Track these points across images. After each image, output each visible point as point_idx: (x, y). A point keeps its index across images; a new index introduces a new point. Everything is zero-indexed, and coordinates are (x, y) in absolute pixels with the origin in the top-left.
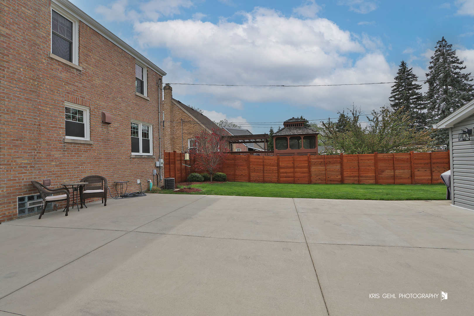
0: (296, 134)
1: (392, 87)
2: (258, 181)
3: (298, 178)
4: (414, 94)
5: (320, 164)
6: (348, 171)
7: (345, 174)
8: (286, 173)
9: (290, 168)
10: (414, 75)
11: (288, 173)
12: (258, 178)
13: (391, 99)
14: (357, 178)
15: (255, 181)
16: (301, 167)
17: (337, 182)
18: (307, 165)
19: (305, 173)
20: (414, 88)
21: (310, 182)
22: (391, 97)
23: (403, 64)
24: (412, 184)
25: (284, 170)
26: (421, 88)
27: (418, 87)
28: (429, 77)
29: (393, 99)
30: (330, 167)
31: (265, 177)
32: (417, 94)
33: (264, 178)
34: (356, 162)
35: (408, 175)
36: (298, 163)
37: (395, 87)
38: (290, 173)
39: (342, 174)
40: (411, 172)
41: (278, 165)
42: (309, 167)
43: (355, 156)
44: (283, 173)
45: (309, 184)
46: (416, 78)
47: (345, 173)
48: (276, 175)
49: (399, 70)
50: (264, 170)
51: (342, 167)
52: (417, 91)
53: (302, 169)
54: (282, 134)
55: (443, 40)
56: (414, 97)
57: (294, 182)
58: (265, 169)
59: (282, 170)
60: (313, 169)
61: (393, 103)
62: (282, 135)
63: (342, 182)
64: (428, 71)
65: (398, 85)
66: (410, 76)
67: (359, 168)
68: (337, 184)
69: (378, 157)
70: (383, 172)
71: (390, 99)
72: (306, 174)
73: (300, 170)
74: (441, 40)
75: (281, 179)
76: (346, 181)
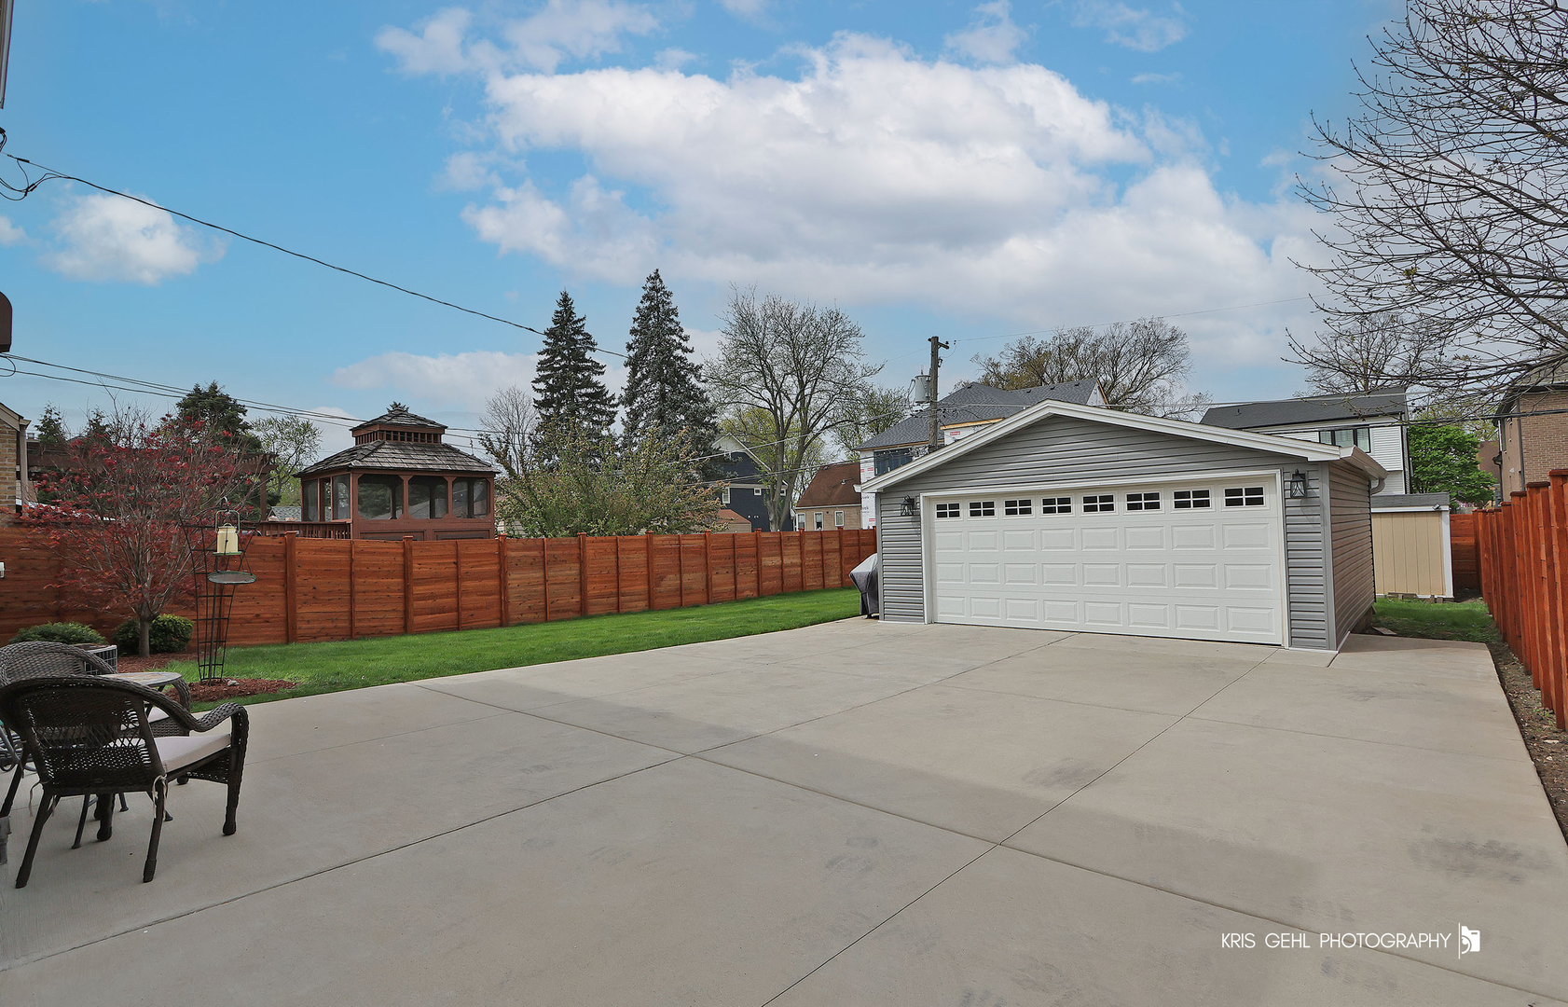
0: (431, 466)
1: (539, 354)
2: (327, 635)
3: (471, 612)
4: (588, 384)
5: (532, 564)
6: (596, 582)
7: (592, 589)
8: (433, 597)
9: (447, 579)
10: (588, 337)
11: (441, 596)
12: (329, 625)
13: (537, 386)
14: (613, 600)
15: (315, 638)
16: (479, 577)
17: (571, 614)
18: (496, 568)
19: (487, 595)
20: (588, 369)
21: (503, 622)
22: (537, 381)
23: (565, 301)
24: (708, 603)
25: (427, 587)
26: (603, 373)
27: (597, 369)
28: (632, 353)
29: (542, 386)
30: (555, 573)
31: (357, 617)
32: (595, 385)
33: (351, 622)
34: (613, 557)
35: (702, 586)
36: (470, 562)
37: (545, 357)
38: (447, 595)
39: (582, 591)
40: (707, 576)
41: (406, 572)
42: (502, 576)
43: (609, 541)
44: (424, 598)
45: (501, 625)
46: (593, 344)
47: (590, 587)
48: (400, 607)
49: (557, 312)
50: (352, 593)
51: (582, 573)
52: (595, 378)
53: (483, 582)
54: (387, 465)
55: (657, 276)
56: (589, 390)
57: (458, 627)
58: (357, 588)
59: (421, 588)
60: (514, 578)
61: (540, 397)
62: (387, 469)
63: (582, 612)
64: (631, 338)
65: (552, 352)
66: (581, 337)
67: (618, 573)
68: (569, 619)
69: (654, 543)
70: (662, 579)
71: (534, 384)
72: (493, 597)
73: (477, 583)
74: (653, 275)
75: (418, 619)
76: (592, 610)
